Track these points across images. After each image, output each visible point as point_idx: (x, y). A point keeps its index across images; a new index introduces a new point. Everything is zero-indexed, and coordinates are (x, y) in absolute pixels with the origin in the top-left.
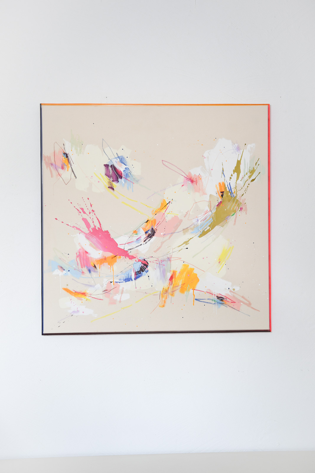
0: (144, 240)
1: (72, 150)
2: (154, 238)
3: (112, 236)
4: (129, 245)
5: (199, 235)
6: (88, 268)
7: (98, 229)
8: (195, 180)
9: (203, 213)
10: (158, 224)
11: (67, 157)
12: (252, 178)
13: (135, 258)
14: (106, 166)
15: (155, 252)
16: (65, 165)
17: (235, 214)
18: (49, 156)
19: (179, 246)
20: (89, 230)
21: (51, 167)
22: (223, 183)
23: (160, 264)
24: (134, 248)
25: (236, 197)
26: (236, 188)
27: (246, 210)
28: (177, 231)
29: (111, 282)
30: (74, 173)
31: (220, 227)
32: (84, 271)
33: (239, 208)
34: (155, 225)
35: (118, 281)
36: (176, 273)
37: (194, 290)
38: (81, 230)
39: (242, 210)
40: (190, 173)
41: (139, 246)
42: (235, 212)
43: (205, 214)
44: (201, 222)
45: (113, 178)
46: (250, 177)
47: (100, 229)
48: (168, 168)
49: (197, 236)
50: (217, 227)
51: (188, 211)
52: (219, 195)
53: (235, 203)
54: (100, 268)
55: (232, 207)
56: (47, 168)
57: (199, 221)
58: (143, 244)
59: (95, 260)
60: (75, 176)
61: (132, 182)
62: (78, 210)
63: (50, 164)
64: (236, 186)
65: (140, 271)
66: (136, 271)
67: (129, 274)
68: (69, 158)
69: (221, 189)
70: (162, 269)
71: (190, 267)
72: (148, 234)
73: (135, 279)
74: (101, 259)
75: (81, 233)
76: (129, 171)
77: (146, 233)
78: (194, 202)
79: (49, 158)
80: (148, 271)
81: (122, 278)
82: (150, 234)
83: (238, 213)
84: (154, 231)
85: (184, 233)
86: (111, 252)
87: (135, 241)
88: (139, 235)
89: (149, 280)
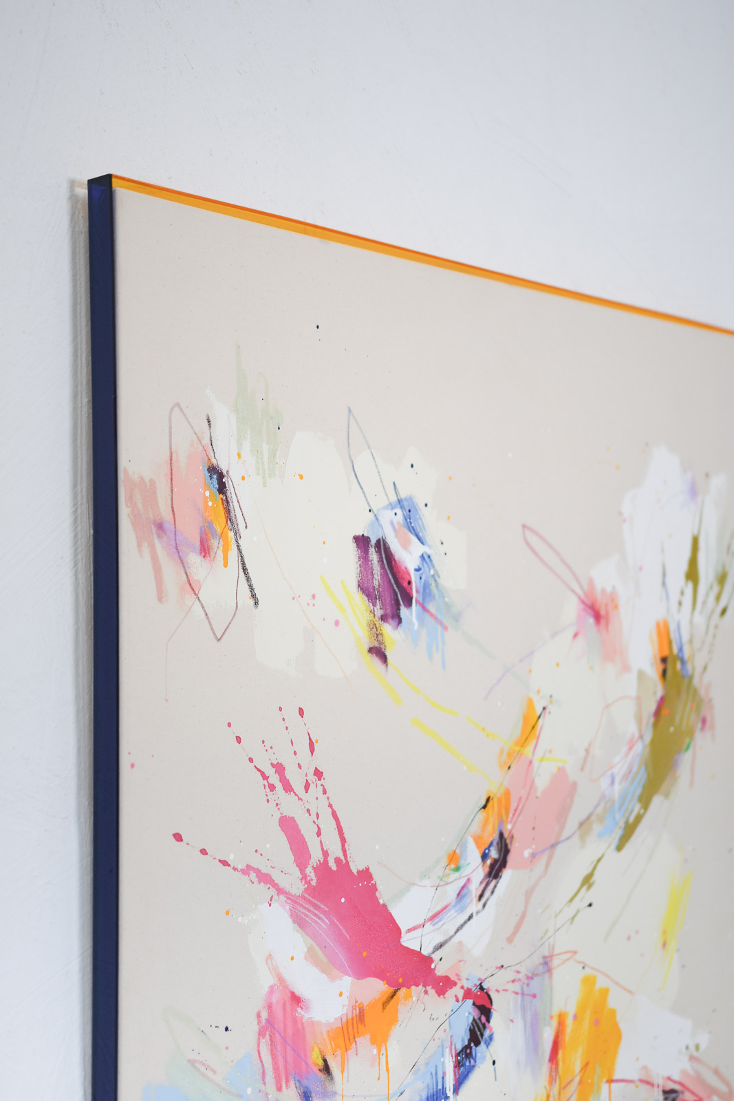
0: (479, 893)
1: (239, 455)
2: (507, 874)
3: (383, 896)
4: (436, 926)
5: (615, 843)
6: (301, 1084)
7: (334, 868)
8: (603, 611)
9: (625, 749)
10: (516, 810)
11: (222, 488)
12: (722, 603)
13: (455, 984)
14: (362, 542)
15: (510, 940)
16: (214, 533)
17: (692, 743)
18: (147, 480)
19: (571, 900)
20: (304, 877)
21: (156, 541)
22: (665, 621)
23: (523, 994)
24: (451, 938)
25: (692, 676)
26: (691, 641)
27: (713, 725)
28: (565, 834)
30: (248, 579)
31: (662, 798)
33: (698, 721)
34: (507, 816)
36: (567, 1023)
37: (614, 1085)
38: (275, 885)
39: (706, 727)
40: (591, 582)
41: (465, 923)
42: (691, 733)
43: (630, 748)
44: (620, 787)
45: (383, 607)
46: (718, 598)
47: (343, 865)
48: (539, 557)
49: (614, 846)
50: (657, 801)
51: (590, 744)
52: (657, 670)
53: (690, 702)
54: (342, 1072)
55: (686, 715)
56: (139, 545)
57: (617, 780)
58: (477, 913)
59: (325, 1033)
60: (254, 596)
61: (441, 623)
62: (263, 774)
63: (155, 523)
64: (692, 635)
65: (470, 1041)
66: (459, 1047)
67: (436, 1074)
68: (228, 494)
69: (660, 646)
70: (529, 1017)
71: (601, 983)
72: (489, 862)
73: (457, 1088)
74: (352, 1019)
75: (276, 897)
76: (432, 572)
77: (484, 857)
78: (604, 706)
79: (149, 491)
80: (491, 1037)
82: (495, 861)
83: (698, 735)
84: (506, 845)
85: (583, 838)
86: (380, 975)
87: (453, 904)
88: (466, 872)
89: (494, 1078)
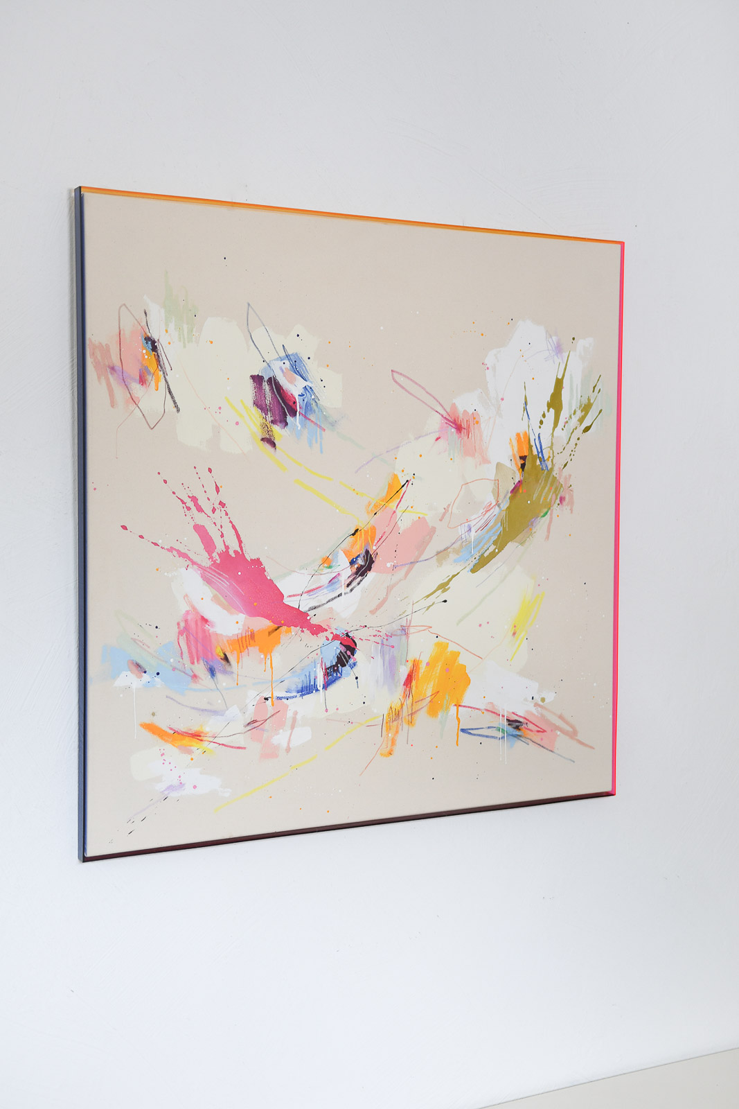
0: (348, 582)
1: (167, 331)
2: (371, 575)
3: (270, 574)
4: (312, 597)
5: (471, 566)
6: (207, 663)
7: (233, 555)
8: (464, 425)
9: (482, 511)
10: (380, 539)
11: (154, 348)
12: (586, 423)
13: (327, 630)
14: (257, 379)
15: (373, 612)
16: (149, 373)
17: (549, 512)
18: (104, 345)
19: (428, 596)
20: (211, 558)
21: (110, 376)
22: (526, 433)
23: (383, 644)
24: (323, 604)
25: (552, 469)
26: (551, 447)
27: (571, 503)
28: (423, 557)
29: (266, 699)
30: (172, 397)
31: (517, 544)
32: (197, 673)
33: (556, 499)
34: (373, 544)
35: (283, 694)
36: (420, 666)
37: (460, 708)
38: (190, 559)
39: (564, 503)
40: (454, 406)
41: (335, 598)
42: (549, 507)
43: (487, 511)
44: (476, 534)
45: (273, 415)
46: (581, 420)
47: (240, 555)
48: (406, 390)
49: (468, 569)
50: (511, 546)
51: (449, 505)
52: (516, 464)
53: (548, 485)
54: (238, 663)
55: (544, 494)
56: (99, 378)
57: (473, 530)
58: (345, 594)
59: (225, 640)
60: (176, 406)
61: (320, 427)
62: (182, 501)
63: (109, 367)
64: (552, 443)
65: (337, 664)
66: (328, 665)
67: (309, 676)
68: (159, 352)
69: (520, 449)
70: (387, 657)
71: (452, 648)
72: (356, 566)
73: (325, 687)
74: (242, 638)
75: (191, 566)
76: (313, 397)
77: (352, 563)
78: (463, 483)
79: (105, 350)
80: (355, 664)
81: (293, 687)
82: (362, 566)
83: (556, 509)
84: (371, 558)
85: (440, 562)
86: (268, 617)
87: (326, 586)
88: (336, 570)
89: (356, 686)
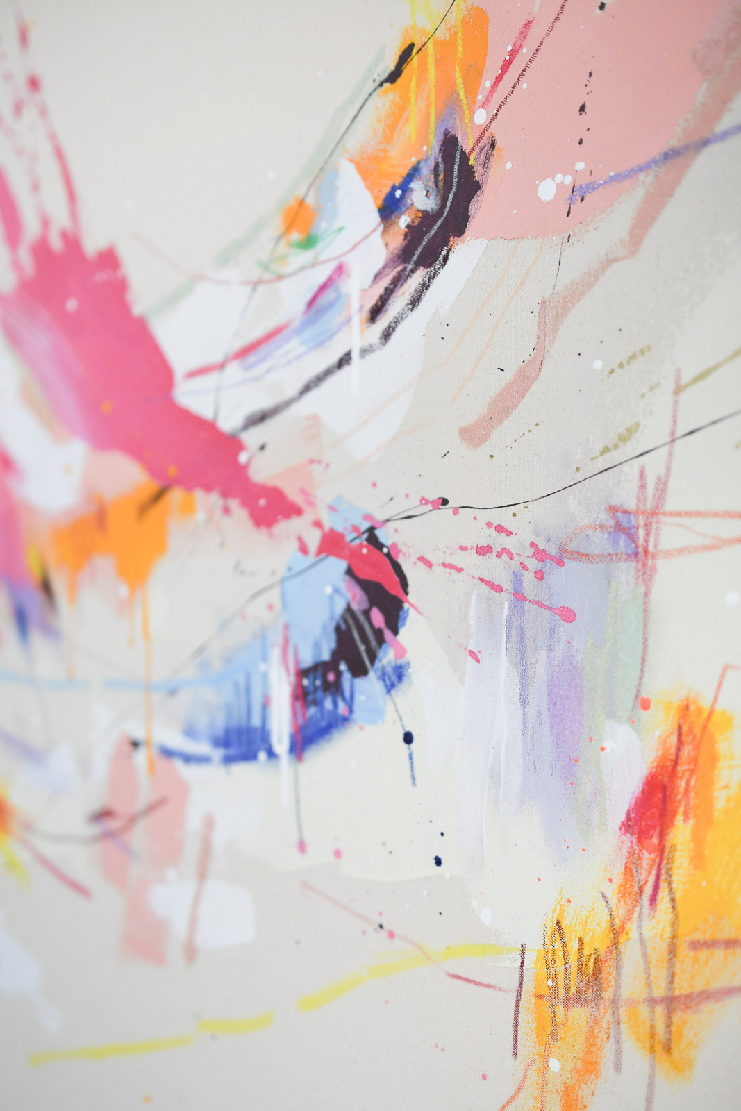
0: (372, 300)
2: (465, 256)
3: (141, 300)
4: (253, 373)
6: (13, 596)
7: (58, 248)
10: (506, 66)
13: (298, 511)
15: (474, 435)
20: (16, 265)
23: (519, 596)
24: (288, 403)
29: (135, 744)
34: (471, 92)
35: (177, 741)
36: (722, 747)
41: (328, 373)
47: (72, 242)
54: (72, 604)
58: (364, 352)
65: (335, 657)
66: (307, 660)
67: (247, 689)
70: (540, 666)
72: (404, 221)
73: (302, 742)
74: (79, 521)
77: (389, 208)
80: (400, 673)
81: (202, 722)
82: (427, 218)
84: (467, 170)
86: (135, 451)
87: (296, 324)
88: (330, 250)
89: (410, 780)
